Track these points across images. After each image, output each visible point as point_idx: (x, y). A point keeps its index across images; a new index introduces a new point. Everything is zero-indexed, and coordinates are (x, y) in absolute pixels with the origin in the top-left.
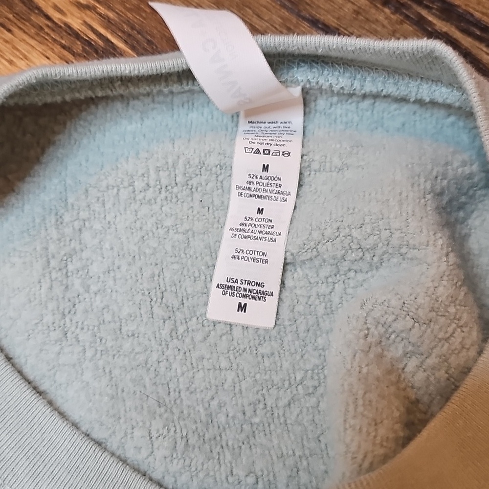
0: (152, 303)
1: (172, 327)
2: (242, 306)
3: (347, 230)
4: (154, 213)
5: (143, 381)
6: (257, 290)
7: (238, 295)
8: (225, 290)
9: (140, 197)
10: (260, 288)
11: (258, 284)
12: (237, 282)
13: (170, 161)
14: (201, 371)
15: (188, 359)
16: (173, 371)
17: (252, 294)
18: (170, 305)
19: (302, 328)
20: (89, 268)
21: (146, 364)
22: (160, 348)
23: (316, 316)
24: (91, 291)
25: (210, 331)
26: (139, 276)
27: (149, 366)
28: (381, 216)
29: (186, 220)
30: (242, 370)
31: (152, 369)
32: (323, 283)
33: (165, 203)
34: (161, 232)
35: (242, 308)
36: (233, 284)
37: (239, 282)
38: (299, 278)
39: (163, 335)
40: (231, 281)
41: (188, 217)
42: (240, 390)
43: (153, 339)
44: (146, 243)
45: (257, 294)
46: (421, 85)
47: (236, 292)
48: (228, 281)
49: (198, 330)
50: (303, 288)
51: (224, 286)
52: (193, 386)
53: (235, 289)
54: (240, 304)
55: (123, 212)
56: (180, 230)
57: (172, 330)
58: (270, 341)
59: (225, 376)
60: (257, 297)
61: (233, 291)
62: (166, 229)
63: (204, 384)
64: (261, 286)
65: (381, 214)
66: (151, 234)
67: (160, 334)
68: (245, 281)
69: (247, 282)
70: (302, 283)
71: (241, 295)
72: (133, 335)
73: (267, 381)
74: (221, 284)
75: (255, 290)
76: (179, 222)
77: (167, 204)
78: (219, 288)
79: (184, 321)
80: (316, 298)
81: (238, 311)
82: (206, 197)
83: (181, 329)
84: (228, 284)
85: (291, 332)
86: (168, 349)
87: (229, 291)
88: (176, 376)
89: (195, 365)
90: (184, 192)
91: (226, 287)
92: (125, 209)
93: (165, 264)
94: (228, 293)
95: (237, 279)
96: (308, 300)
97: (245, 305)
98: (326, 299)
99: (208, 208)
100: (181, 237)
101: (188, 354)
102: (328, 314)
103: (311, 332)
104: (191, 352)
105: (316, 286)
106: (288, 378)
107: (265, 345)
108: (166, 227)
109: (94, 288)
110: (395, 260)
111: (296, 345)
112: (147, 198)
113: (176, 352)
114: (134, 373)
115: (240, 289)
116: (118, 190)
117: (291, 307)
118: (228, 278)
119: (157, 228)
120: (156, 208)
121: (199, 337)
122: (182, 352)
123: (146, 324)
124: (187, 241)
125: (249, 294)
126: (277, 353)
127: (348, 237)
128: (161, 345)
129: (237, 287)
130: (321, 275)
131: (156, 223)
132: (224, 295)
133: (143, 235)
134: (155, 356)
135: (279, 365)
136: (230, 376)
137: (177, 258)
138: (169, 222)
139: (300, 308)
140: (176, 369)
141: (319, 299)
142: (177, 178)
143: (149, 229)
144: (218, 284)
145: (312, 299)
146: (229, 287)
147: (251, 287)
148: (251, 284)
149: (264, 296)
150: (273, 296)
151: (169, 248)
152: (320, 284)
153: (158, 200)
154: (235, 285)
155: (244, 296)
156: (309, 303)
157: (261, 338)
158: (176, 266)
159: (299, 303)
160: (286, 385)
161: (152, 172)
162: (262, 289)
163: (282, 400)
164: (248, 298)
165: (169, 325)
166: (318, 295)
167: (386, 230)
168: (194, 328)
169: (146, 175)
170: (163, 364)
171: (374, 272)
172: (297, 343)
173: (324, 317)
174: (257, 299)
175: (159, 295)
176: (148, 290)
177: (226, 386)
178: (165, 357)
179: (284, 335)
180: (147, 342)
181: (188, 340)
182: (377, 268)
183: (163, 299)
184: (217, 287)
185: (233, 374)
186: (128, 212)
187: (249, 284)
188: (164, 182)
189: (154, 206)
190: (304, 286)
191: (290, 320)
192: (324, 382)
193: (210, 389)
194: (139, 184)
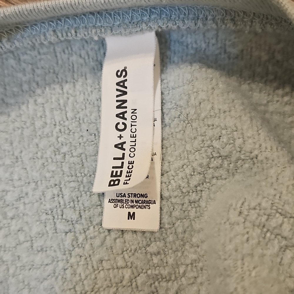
0: (55, 220)
1: (73, 238)
2: (131, 214)
3: (209, 142)
4: (51, 144)
5: (54, 289)
6: (142, 200)
7: (127, 206)
8: (116, 204)
9: (39, 133)
10: (144, 199)
11: (142, 196)
12: (125, 197)
13: (62, 102)
14: (102, 272)
15: (90, 263)
16: (77, 276)
17: (138, 204)
18: (70, 220)
19: (180, 230)
20: (5, 197)
21: (54, 273)
22: (65, 257)
23: (189, 220)
24: (8, 217)
25: (106, 236)
26: (42, 198)
27: (56, 274)
28: (235, 129)
29: (78, 146)
30: (136, 268)
31: (60, 277)
32: (193, 192)
33: (60, 135)
34: (59, 157)
35: (131, 216)
36: (122, 198)
37: (127, 196)
38: (173, 189)
39: (66, 246)
40: (120, 196)
41: (80, 144)
42: (136, 285)
43: (57, 250)
44: (46, 169)
45: (142, 204)
46: (254, 19)
47: (125, 204)
48: (118, 195)
49: (95, 237)
50: (177, 197)
51: (115, 200)
52: (97, 286)
53: (124, 202)
54: (129, 213)
55: (26, 147)
56: (74, 154)
57: (73, 240)
58: (155, 241)
59: (122, 273)
60: (143, 206)
61: (123, 204)
62: (63, 155)
63: (106, 283)
64: (145, 197)
65: (235, 127)
66: (50, 160)
67: (64, 245)
68: (132, 194)
69: (133, 195)
70: (176, 193)
71: (129, 206)
72: (42, 249)
73: (157, 275)
74: (112, 199)
75: (140, 200)
76: (73, 148)
77: (62, 135)
78: (110, 202)
79: (82, 231)
80: (188, 205)
81: (129, 219)
82: (91, 126)
83: (81, 238)
84: (118, 198)
85: (172, 233)
86: (71, 256)
87: (119, 204)
88: (80, 280)
89: (95, 267)
90: (74, 124)
91: (116, 201)
92: (29, 145)
93: (63, 183)
94: (119, 205)
95: (125, 194)
96: (182, 207)
97: (134, 213)
98: (196, 205)
99: (95, 135)
100: (76, 160)
101: (88, 259)
102: (198, 217)
103: (187, 233)
104: (92, 256)
105: (188, 195)
106: (173, 272)
107: (152, 245)
108: (62, 153)
109: (10, 214)
110: (247, 165)
111: (176, 245)
112: (45, 133)
113: (79, 259)
114: (46, 283)
115: (128, 201)
116: (22, 131)
117: (169, 213)
118: (117, 193)
119: (55, 154)
120: (53, 139)
121: (97, 242)
122: (83, 258)
123: (52, 238)
124: (81, 163)
125: (136, 204)
126: (162, 252)
127: (210, 147)
128: (65, 254)
129: (126, 200)
130: (191, 185)
131: (54, 151)
132: (115, 207)
133: (43, 162)
134: (61, 265)
135: (165, 261)
136: (127, 273)
137: (74, 178)
138: (65, 149)
139: (176, 213)
140: (80, 274)
141: (191, 205)
142: (68, 114)
143: (48, 156)
144: (110, 200)
145: (185, 206)
146: (119, 201)
147: (137, 199)
148: (136, 196)
149: (148, 205)
150: (155, 203)
151: (66, 169)
152: (191, 194)
153: (54, 133)
154: (124, 198)
155: (132, 207)
156: (183, 209)
157: (148, 240)
158: (73, 184)
159: (175, 209)
160: (173, 278)
161: (48, 113)
162: (146, 199)
163: (170, 290)
164: (135, 208)
165: (70, 236)
166: (190, 202)
167: (239, 138)
168: (92, 235)
169: (43, 116)
170: (68, 272)
171: (231, 178)
172: (177, 243)
173: (195, 219)
174: (143, 208)
175: (60, 212)
176: (50, 209)
177: (124, 283)
178: (69, 265)
179: (166, 236)
180: (53, 254)
181: (87, 247)
182: (233, 175)
183: (64, 215)
184: (109, 202)
185: (129, 271)
186: (31, 146)
187: (135, 196)
188: (58, 118)
189: (51, 139)
190: (178, 196)
191: (169, 224)
192: (201, 273)
193: (111, 287)
194: (38, 124)
